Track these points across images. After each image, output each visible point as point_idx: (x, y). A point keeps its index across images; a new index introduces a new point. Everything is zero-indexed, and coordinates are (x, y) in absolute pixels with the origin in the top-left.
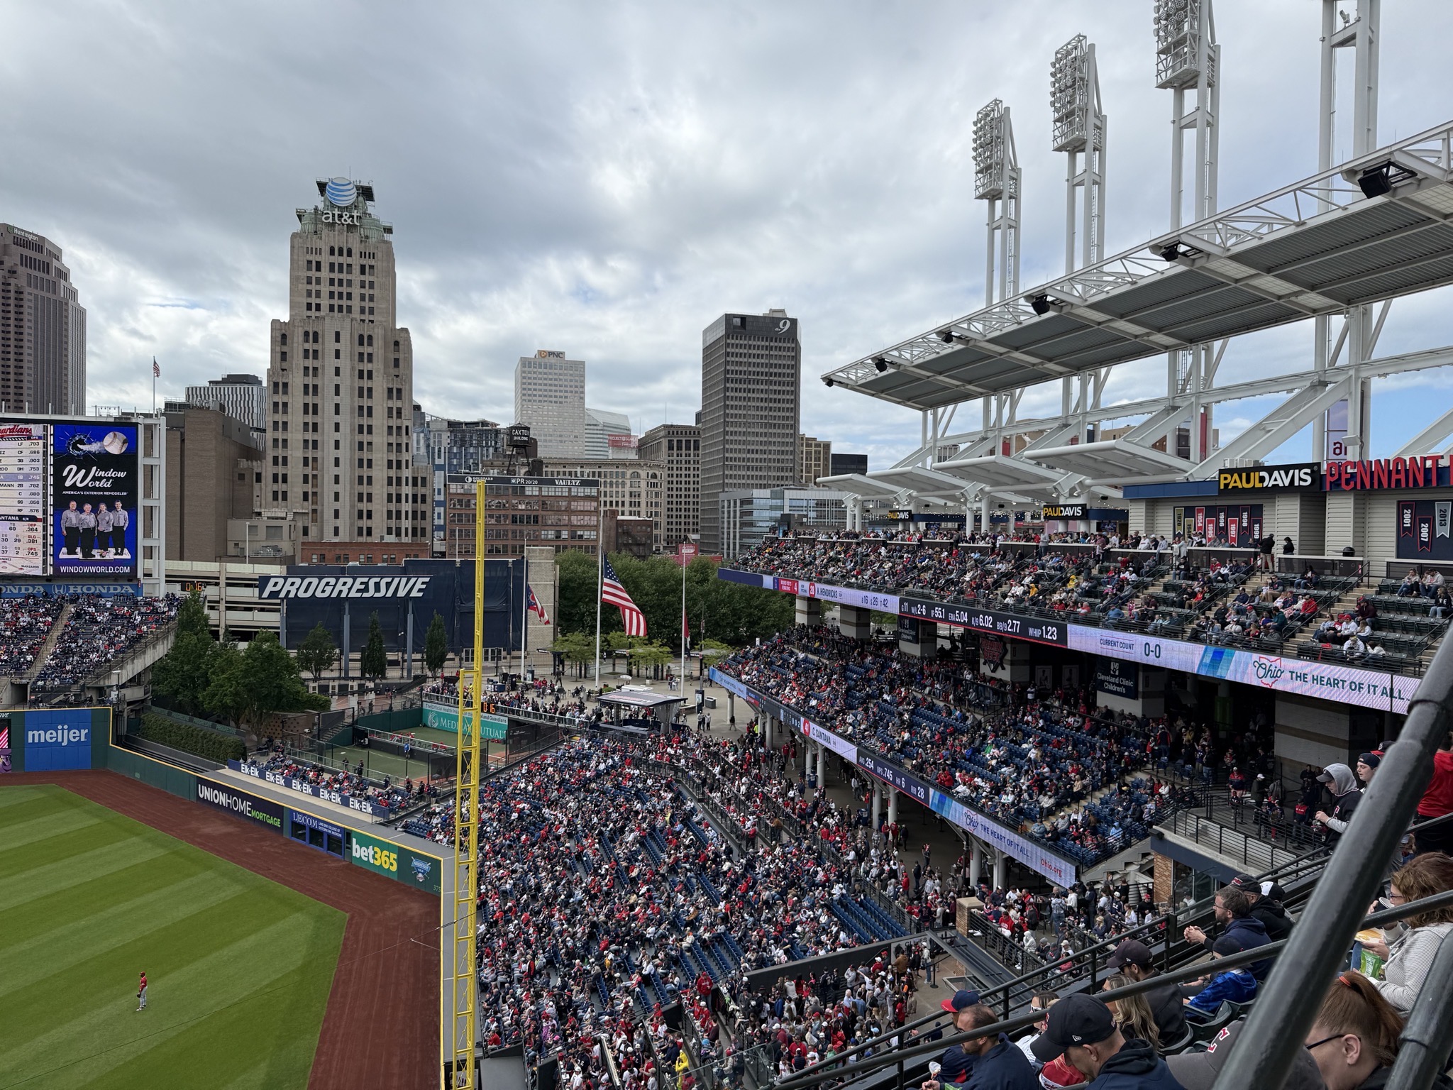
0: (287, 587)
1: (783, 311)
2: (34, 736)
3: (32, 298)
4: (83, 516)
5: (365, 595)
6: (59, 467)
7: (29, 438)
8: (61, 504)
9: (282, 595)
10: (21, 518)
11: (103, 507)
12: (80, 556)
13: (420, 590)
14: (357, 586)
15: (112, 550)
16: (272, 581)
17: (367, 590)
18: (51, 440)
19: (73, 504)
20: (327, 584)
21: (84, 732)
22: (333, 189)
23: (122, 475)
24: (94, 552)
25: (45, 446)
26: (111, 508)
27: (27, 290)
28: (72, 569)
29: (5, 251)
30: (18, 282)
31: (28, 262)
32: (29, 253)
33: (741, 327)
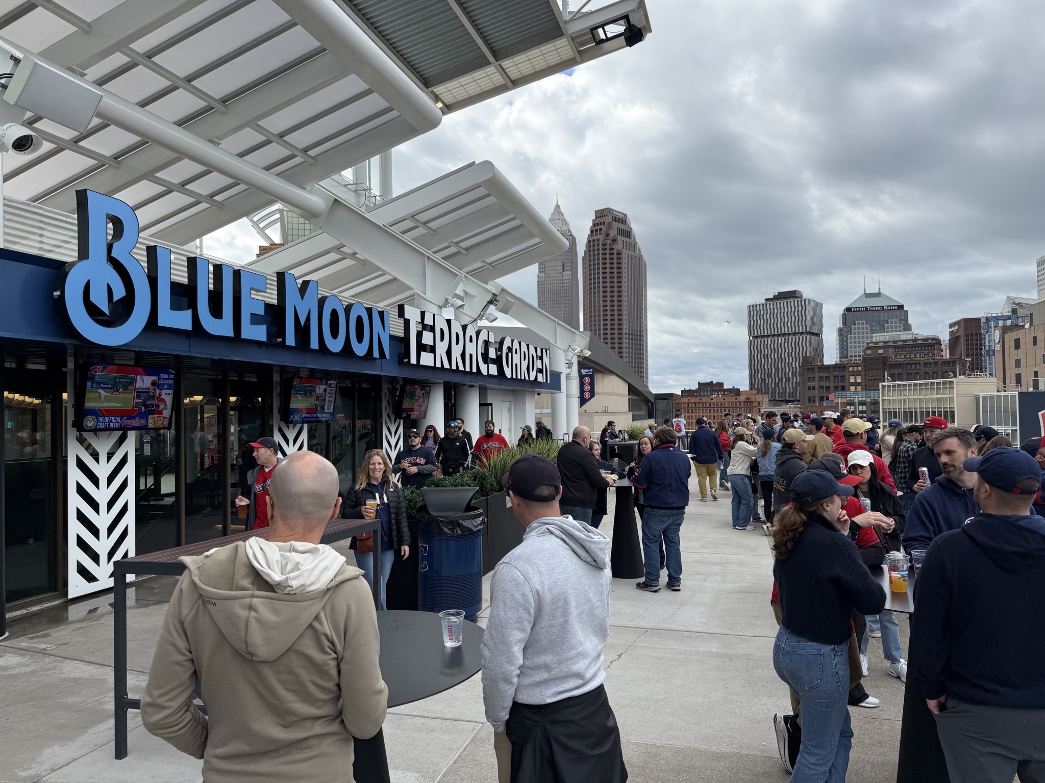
3: (625, 256)
27: (624, 251)
29: (609, 226)
30: (618, 247)
31: (621, 232)
32: (621, 226)
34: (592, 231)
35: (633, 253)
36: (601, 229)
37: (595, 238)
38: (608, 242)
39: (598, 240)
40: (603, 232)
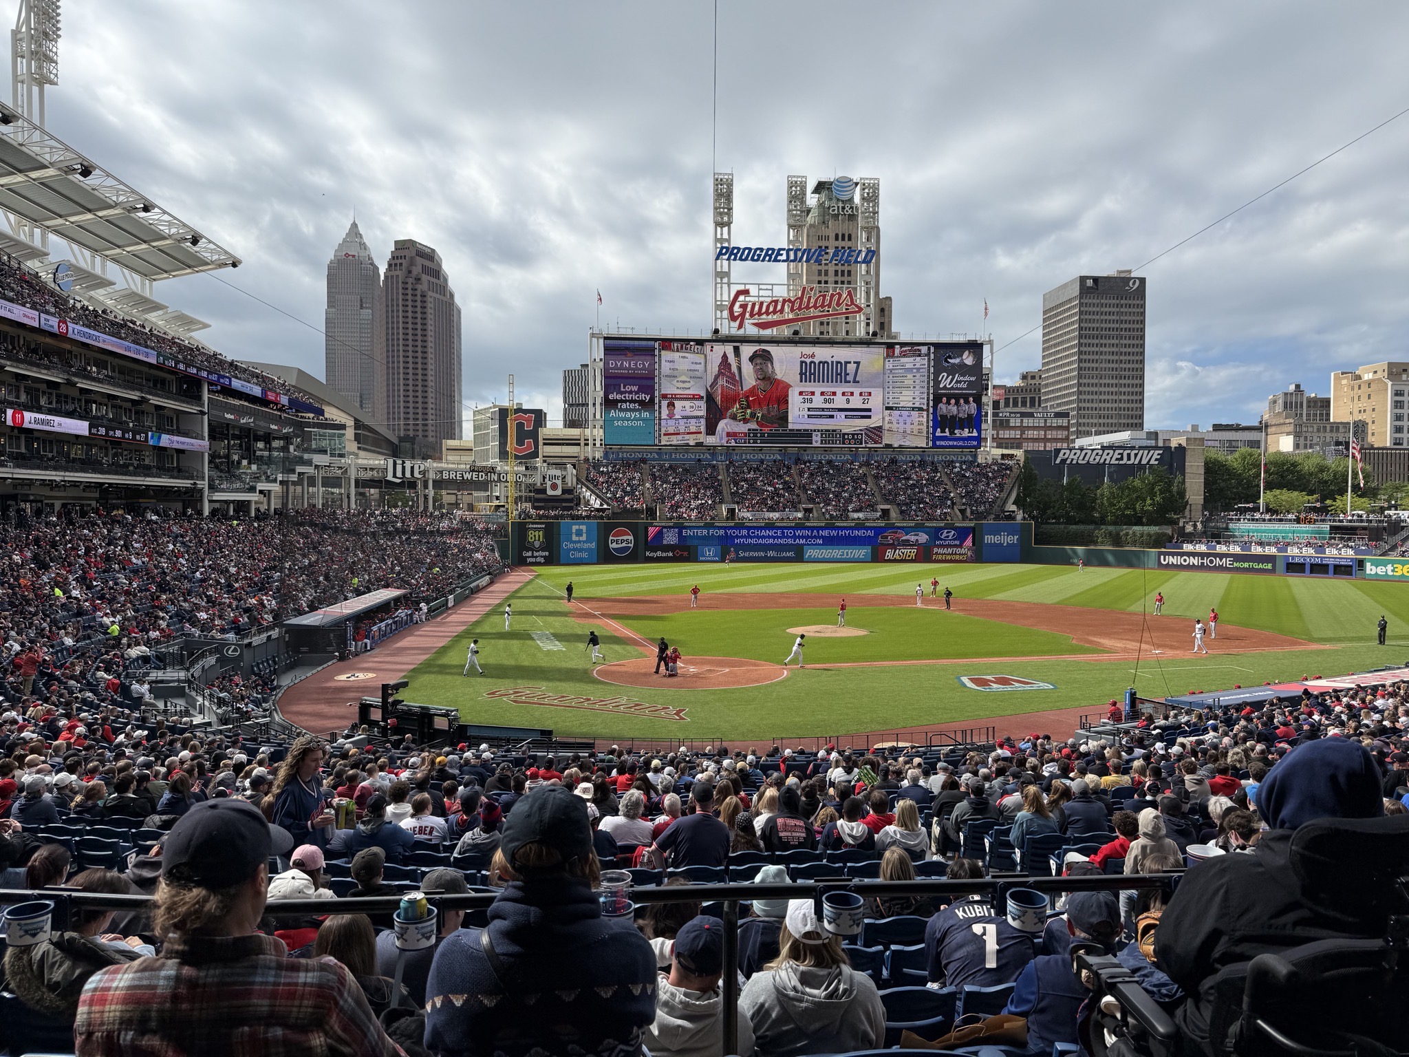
0: (1071, 456)
1: (1130, 272)
2: (989, 539)
3: (432, 300)
4: (950, 407)
5: (1121, 462)
6: (936, 374)
7: (920, 356)
8: (937, 399)
9: (1068, 462)
10: (913, 409)
11: (962, 401)
12: (947, 434)
13: (1156, 460)
14: (1116, 456)
15: (967, 430)
16: (1062, 452)
17: (1122, 459)
18: (932, 356)
19: (944, 399)
20: (1097, 454)
21: (1016, 537)
22: (838, 186)
23: (973, 379)
24: (956, 431)
25: (929, 359)
26: (967, 402)
27: (430, 293)
28: (942, 443)
29: (412, 262)
30: (423, 287)
31: (426, 270)
32: (427, 263)
33: (1093, 287)
34: (390, 265)
35: (441, 297)
36: (401, 264)
37: (392, 273)
38: (410, 280)
39: (397, 276)
40: (403, 268)
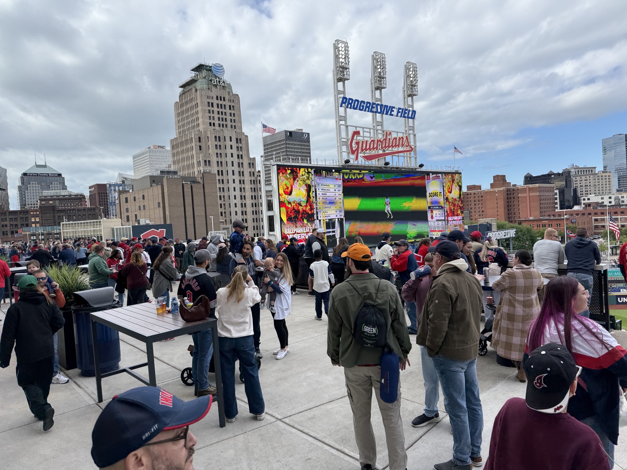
1: (302, 130)
7: (439, 180)
17: (505, 235)
20: (499, 234)
22: (215, 68)
33: (290, 135)
